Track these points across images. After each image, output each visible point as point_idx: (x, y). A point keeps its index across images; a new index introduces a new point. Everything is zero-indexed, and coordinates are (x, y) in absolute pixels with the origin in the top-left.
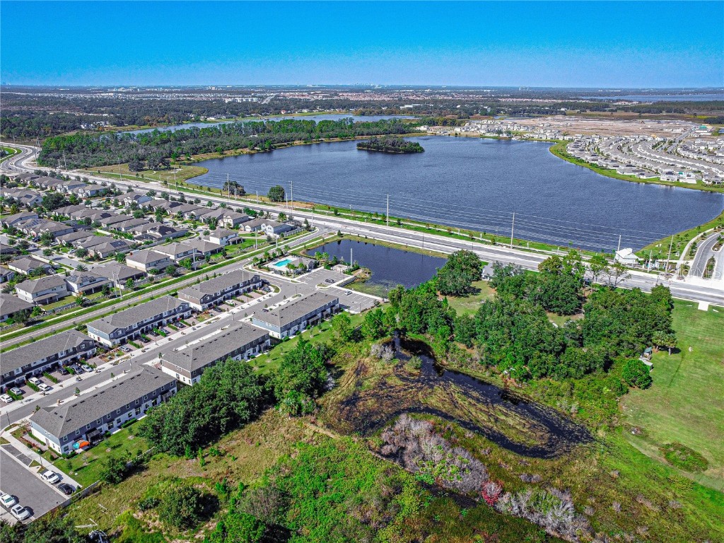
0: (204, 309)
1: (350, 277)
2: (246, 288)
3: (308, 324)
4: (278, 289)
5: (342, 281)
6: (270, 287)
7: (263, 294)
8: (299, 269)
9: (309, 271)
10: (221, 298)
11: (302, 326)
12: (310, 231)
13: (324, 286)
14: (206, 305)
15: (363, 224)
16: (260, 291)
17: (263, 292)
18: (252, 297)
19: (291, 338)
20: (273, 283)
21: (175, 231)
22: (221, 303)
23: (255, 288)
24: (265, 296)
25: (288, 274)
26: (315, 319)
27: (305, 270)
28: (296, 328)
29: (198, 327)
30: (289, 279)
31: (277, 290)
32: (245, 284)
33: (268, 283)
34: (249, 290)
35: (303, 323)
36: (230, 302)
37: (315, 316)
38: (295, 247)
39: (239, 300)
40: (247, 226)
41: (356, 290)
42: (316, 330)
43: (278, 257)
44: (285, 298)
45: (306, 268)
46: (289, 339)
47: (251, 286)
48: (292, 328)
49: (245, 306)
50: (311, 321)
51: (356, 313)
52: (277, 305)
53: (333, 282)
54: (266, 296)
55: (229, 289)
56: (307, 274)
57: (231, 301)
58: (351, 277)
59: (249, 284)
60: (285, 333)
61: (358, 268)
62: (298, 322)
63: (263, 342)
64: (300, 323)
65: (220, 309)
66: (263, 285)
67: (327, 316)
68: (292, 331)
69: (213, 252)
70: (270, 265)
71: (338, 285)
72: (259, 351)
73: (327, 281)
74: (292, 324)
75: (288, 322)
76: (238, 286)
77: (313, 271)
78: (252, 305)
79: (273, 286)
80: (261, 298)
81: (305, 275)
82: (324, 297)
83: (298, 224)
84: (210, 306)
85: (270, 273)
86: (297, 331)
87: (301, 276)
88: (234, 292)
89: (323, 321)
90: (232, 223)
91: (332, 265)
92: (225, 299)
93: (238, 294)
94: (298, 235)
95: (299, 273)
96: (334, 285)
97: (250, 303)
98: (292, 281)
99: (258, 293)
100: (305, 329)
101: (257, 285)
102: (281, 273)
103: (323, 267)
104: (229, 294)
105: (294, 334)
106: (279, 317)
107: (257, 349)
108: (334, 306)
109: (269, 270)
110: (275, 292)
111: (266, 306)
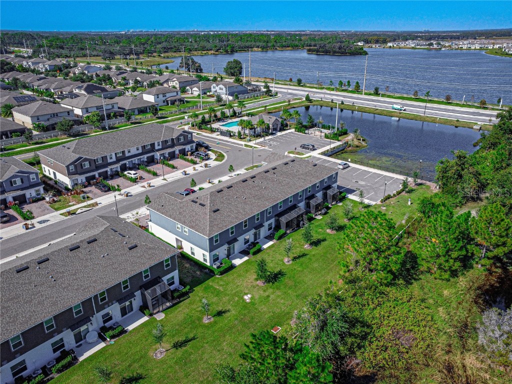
0: (75, 185)
1: (336, 144)
2: (167, 152)
3: (278, 227)
4: (223, 156)
5: (328, 148)
6: (210, 152)
7: (195, 163)
8: (258, 130)
9: (272, 134)
10: (117, 167)
11: (264, 232)
12: (271, 96)
13: (298, 153)
14: (82, 179)
15: (332, 92)
16: (189, 158)
17: (195, 159)
18: (174, 167)
19: (237, 262)
20: (215, 147)
21: (107, 91)
22: (116, 175)
23: (183, 153)
24: (197, 166)
25: (240, 136)
26: (293, 214)
27: (267, 131)
28: (249, 236)
29: (40, 222)
30: (243, 143)
31: (220, 157)
32: (165, 145)
33: (207, 148)
34: (173, 156)
35: (266, 224)
36: (132, 174)
37: (294, 207)
38: (253, 109)
39: (149, 172)
40: (195, 89)
41: (355, 162)
42: (296, 240)
43: (228, 117)
44: (231, 169)
45: (268, 128)
46: (232, 267)
47: (177, 149)
48: (241, 239)
49: (157, 182)
50: (284, 220)
51: (373, 203)
52: (216, 181)
53: (314, 149)
54: (200, 167)
55: (134, 151)
56: (270, 137)
57: (133, 172)
58: (338, 143)
59: (173, 146)
60: (222, 251)
61: (345, 133)
62: (255, 223)
63: (156, 281)
64: (261, 225)
65: (105, 186)
66: (197, 150)
67: (318, 208)
68: (239, 246)
69: (142, 111)
70: (215, 125)
71: (324, 154)
72: (143, 308)
73: (303, 147)
74: (240, 229)
75: (229, 222)
76: (153, 148)
77: (279, 134)
78: (170, 180)
79: (215, 152)
80: (190, 170)
81: (267, 138)
82: (310, 168)
83: (256, 89)
84: (89, 180)
85: (214, 135)
86: (254, 244)
87: (261, 140)
88: (145, 157)
89: (311, 219)
90: (177, 86)
91: (307, 128)
92: (124, 168)
93: (152, 161)
94: (256, 99)
95: (259, 136)
96: (315, 154)
97: (166, 177)
98: (246, 145)
99: (188, 161)
100: (270, 238)
101: (188, 147)
102: (230, 134)
103: (293, 130)
104: (136, 160)
105: (245, 253)
106: (207, 209)
107: (137, 302)
108: (329, 187)
109: (212, 131)
110: (216, 160)
111: (194, 183)
